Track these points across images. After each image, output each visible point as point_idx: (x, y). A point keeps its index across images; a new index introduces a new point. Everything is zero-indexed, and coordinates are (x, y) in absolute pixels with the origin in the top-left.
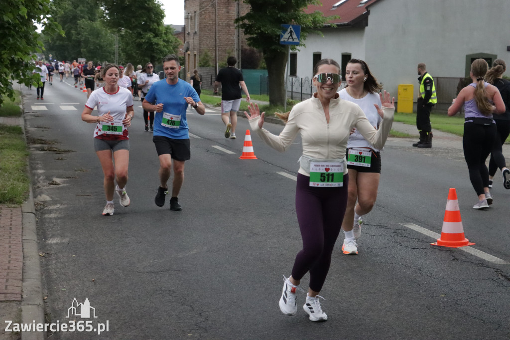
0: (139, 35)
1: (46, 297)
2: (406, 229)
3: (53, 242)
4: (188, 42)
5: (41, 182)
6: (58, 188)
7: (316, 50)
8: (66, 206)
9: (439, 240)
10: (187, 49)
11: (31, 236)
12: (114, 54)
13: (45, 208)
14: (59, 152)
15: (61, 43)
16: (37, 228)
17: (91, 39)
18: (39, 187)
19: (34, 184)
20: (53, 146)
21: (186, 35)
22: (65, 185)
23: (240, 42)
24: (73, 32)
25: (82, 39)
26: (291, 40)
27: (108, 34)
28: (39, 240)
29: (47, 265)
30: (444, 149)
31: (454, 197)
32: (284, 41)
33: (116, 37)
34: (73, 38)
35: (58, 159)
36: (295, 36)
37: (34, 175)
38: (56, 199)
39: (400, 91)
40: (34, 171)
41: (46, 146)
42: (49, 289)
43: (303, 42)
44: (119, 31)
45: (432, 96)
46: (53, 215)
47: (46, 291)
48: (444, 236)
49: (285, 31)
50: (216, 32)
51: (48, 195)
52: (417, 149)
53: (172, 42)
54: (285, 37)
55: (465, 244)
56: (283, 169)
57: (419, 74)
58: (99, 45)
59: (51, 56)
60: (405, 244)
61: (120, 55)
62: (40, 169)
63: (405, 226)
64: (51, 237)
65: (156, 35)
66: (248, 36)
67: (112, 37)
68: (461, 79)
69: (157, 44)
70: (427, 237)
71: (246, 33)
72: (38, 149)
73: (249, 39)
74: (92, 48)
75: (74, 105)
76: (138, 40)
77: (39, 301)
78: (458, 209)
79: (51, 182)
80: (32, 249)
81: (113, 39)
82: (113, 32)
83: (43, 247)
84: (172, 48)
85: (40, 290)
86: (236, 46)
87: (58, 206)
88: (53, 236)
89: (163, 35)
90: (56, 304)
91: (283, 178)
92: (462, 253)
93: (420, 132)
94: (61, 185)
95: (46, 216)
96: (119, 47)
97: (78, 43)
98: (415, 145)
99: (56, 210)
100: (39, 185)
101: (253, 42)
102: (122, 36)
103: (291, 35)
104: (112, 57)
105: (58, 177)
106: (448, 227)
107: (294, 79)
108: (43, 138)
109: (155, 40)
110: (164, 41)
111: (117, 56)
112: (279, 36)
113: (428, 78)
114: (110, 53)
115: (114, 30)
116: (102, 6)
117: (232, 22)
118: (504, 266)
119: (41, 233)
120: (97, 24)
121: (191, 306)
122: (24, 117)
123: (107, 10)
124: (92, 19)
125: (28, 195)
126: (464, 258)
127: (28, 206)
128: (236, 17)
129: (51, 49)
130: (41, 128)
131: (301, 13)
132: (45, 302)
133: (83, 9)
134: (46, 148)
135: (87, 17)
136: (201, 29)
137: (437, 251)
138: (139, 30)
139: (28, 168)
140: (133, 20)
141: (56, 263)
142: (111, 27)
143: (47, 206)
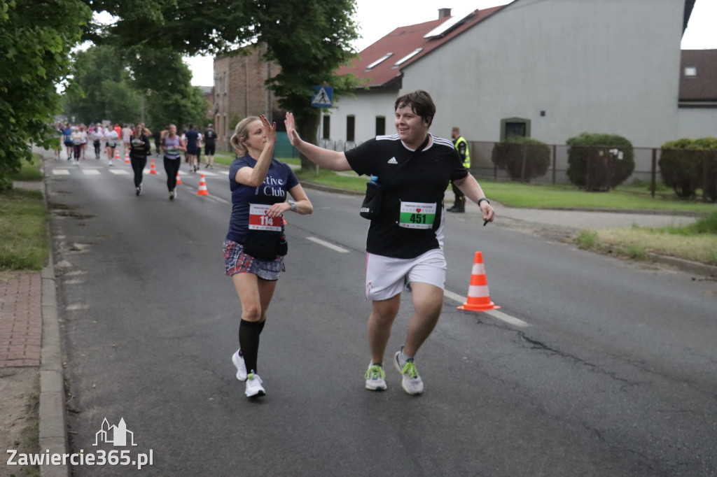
0: (166, 97)
1: (65, 363)
3: (73, 308)
4: (218, 104)
5: (62, 248)
6: (79, 255)
7: (350, 113)
8: (87, 272)
9: (466, 303)
10: (217, 111)
11: (51, 302)
12: (140, 116)
13: (66, 275)
14: (81, 217)
15: (85, 104)
16: (57, 295)
17: (116, 100)
18: (59, 253)
19: (54, 249)
20: (74, 211)
21: (216, 97)
22: (86, 251)
23: (271, 105)
24: (97, 93)
25: (108, 100)
26: (322, 102)
27: (134, 96)
28: (58, 306)
29: (66, 331)
31: (480, 260)
32: (316, 104)
33: (142, 99)
34: (98, 99)
35: (80, 225)
36: (327, 98)
37: (55, 241)
38: (78, 265)
40: (55, 237)
41: (67, 212)
42: (68, 354)
43: (335, 104)
44: (145, 92)
45: (466, 160)
46: (73, 282)
47: (65, 356)
48: (470, 300)
49: (317, 93)
50: (246, 94)
51: (69, 261)
53: (200, 104)
54: (317, 99)
55: (491, 307)
56: (313, 234)
57: (453, 137)
58: (125, 107)
59: (73, 118)
61: (146, 117)
62: (61, 234)
64: (71, 304)
65: (184, 97)
66: (279, 98)
67: (138, 98)
68: (496, 143)
69: (185, 106)
70: (454, 301)
71: (276, 94)
72: (59, 214)
73: (280, 101)
74: (117, 109)
75: (97, 169)
76: (165, 102)
77: (58, 367)
78: (484, 273)
79: (71, 248)
80: (51, 316)
81: (139, 100)
82: (139, 94)
83: (62, 312)
84: (200, 110)
85: (59, 355)
86: (267, 109)
87: (79, 272)
88: (73, 303)
89: (192, 97)
90: (75, 369)
91: (312, 243)
92: (487, 317)
93: (455, 198)
94: (82, 252)
95: (67, 282)
96: (145, 109)
97: (102, 105)
99: (77, 277)
100: (59, 251)
101: (285, 104)
102: (148, 98)
103: (323, 97)
104: (139, 119)
105: (80, 242)
106: (474, 291)
107: (327, 142)
108: (65, 203)
109: (183, 102)
110: (192, 103)
112: (311, 98)
113: (462, 142)
114: (136, 115)
115: (140, 91)
116: (127, 66)
117: (262, 84)
118: (526, 328)
119: (60, 299)
120: (122, 85)
121: (214, 371)
122: (45, 182)
123: (133, 70)
124: (117, 80)
125: (48, 261)
126: (488, 321)
127: (48, 272)
128: (266, 78)
129: (74, 110)
130: (63, 192)
131: (333, 74)
132: (64, 367)
133: (107, 69)
134: (67, 214)
135: (111, 77)
136: (231, 91)
137: (463, 314)
138: (166, 91)
139: (48, 234)
140: (160, 81)
141: (76, 330)
142: (137, 88)
143: (68, 272)
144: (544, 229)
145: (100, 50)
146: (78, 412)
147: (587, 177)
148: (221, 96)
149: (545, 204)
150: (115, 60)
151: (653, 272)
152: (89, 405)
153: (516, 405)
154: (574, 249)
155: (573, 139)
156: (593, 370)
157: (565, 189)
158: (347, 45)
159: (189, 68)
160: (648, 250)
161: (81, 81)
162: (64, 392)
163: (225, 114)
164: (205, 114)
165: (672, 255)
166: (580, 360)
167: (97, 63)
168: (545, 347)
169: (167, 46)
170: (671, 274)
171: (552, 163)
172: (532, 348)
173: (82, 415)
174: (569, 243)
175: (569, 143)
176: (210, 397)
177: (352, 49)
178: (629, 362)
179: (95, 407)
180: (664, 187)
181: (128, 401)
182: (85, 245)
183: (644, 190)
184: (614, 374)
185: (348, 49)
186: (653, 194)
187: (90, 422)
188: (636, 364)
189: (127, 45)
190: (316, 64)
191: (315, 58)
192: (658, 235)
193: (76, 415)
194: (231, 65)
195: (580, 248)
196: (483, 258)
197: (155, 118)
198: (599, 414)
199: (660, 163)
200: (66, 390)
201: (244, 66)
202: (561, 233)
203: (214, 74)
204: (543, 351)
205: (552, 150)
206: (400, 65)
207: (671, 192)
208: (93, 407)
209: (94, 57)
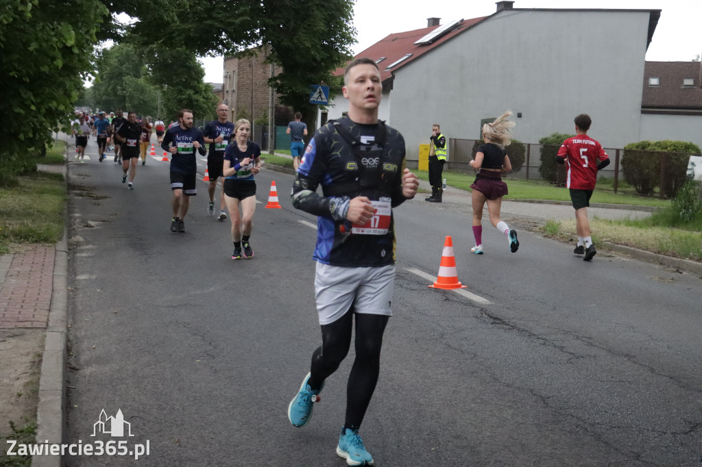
0: (180, 92)
1: (69, 326)
2: (408, 273)
3: (82, 278)
4: (226, 100)
5: (77, 224)
6: (93, 231)
8: (97, 246)
9: (436, 282)
11: (61, 271)
12: (157, 109)
13: (79, 248)
14: (98, 198)
15: (107, 97)
16: (68, 266)
17: (136, 95)
18: (74, 229)
19: (70, 226)
20: (91, 192)
21: (225, 93)
22: (98, 227)
23: (274, 100)
24: (119, 87)
25: (127, 95)
26: (319, 100)
27: (152, 90)
28: (68, 275)
29: (74, 298)
30: (456, 204)
31: (450, 244)
32: (314, 101)
33: (159, 93)
34: (119, 93)
35: (95, 204)
36: (323, 96)
37: (71, 218)
38: (90, 240)
39: (420, 150)
40: (71, 215)
41: (84, 192)
42: (73, 318)
43: (332, 102)
44: (162, 87)
46: (84, 255)
47: (70, 321)
48: (440, 279)
49: (315, 91)
50: (252, 91)
51: (82, 236)
52: (428, 203)
53: (211, 99)
54: (315, 97)
56: (304, 218)
58: (143, 101)
59: (98, 109)
60: (405, 286)
61: (162, 110)
62: (78, 213)
63: (408, 270)
64: (80, 274)
65: (196, 92)
66: (280, 95)
67: (155, 93)
68: (476, 141)
69: (197, 101)
70: (426, 280)
71: (278, 92)
72: (77, 195)
73: (281, 98)
76: (179, 97)
77: (63, 329)
78: (453, 255)
79: (86, 225)
80: (61, 284)
81: (156, 95)
82: (156, 89)
83: (71, 282)
84: (210, 104)
85: (65, 319)
86: (270, 105)
87: (90, 246)
88: (83, 273)
89: (203, 92)
90: (79, 331)
91: (303, 226)
92: (454, 295)
93: (433, 188)
94: (96, 228)
95: (78, 255)
96: (162, 103)
97: (123, 99)
98: (427, 200)
99: (88, 250)
100: (74, 227)
101: (284, 100)
102: (164, 92)
103: (320, 95)
104: (155, 112)
105: (93, 220)
106: (444, 272)
108: (83, 185)
109: (196, 97)
110: (204, 98)
111: (159, 111)
112: (309, 96)
113: (443, 137)
114: (153, 108)
115: (157, 86)
116: (146, 64)
117: (266, 83)
118: (489, 305)
119: (71, 270)
120: (142, 81)
121: (202, 336)
122: (67, 166)
123: (151, 67)
124: (137, 76)
125: (63, 236)
126: (455, 299)
127: (62, 246)
128: (270, 77)
129: (98, 103)
130: (82, 175)
131: (330, 74)
132: (68, 329)
133: (128, 66)
134: (84, 194)
135: (132, 74)
136: (239, 88)
137: (433, 292)
138: (180, 87)
139: (65, 212)
140: (175, 77)
141: (82, 297)
142: (155, 84)
143: (80, 246)
144: (514, 219)
145: (122, 49)
146: (77, 370)
147: (557, 173)
148: (230, 92)
149: (517, 196)
150: (135, 58)
151: (608, 259)
152: (88, 363)
153: (472, 373)
154: (540, 237)
155: (546, 139)
156: (544, 344)
157: (537, 184)
158: (343, 49)
159: (202, 66)
160: (605, 240)
161: (105, 77)
162: (66, 352)
163: (233, 109)
164: (215, 108)
165: (626, 245)
166: (534, 335)
167: (119, 60)
168: (504, 323)
169: (181, 47)
170: (623, 261)
171: (526, 160)
172: (492, 323)
173: (81, 372)
174: (536, 232)
175: (541, 142)
176: (197, 359)
177: (348, 52)
178: (578, 338)
179: (93, 365)
180: (626, 185)
181: (123, 361)
182: (97, 223)
183: (609, 187)
184: (563, 347)
185: (344, 52)
186: (616, 191)
187: (87, 379)
188: (584, 339)
189: (146, 44)
190: (315, 64)
191: (314, 60)
192: (615, 226)
193: (76, 372)
194: (239, 65)
195: (544, 237)
196: (453, 241)
197: (170, 111)
198: (546, 382)
199: (623, 162)
200: (68, 350)
201: (250, 66)
202: (529, 222)
203: (225, 72)
204: (501, 326)
205: (526, 149)
206: (391, 68)
207: (632, 189)
208: (92, 366)
209: (118, 55)
